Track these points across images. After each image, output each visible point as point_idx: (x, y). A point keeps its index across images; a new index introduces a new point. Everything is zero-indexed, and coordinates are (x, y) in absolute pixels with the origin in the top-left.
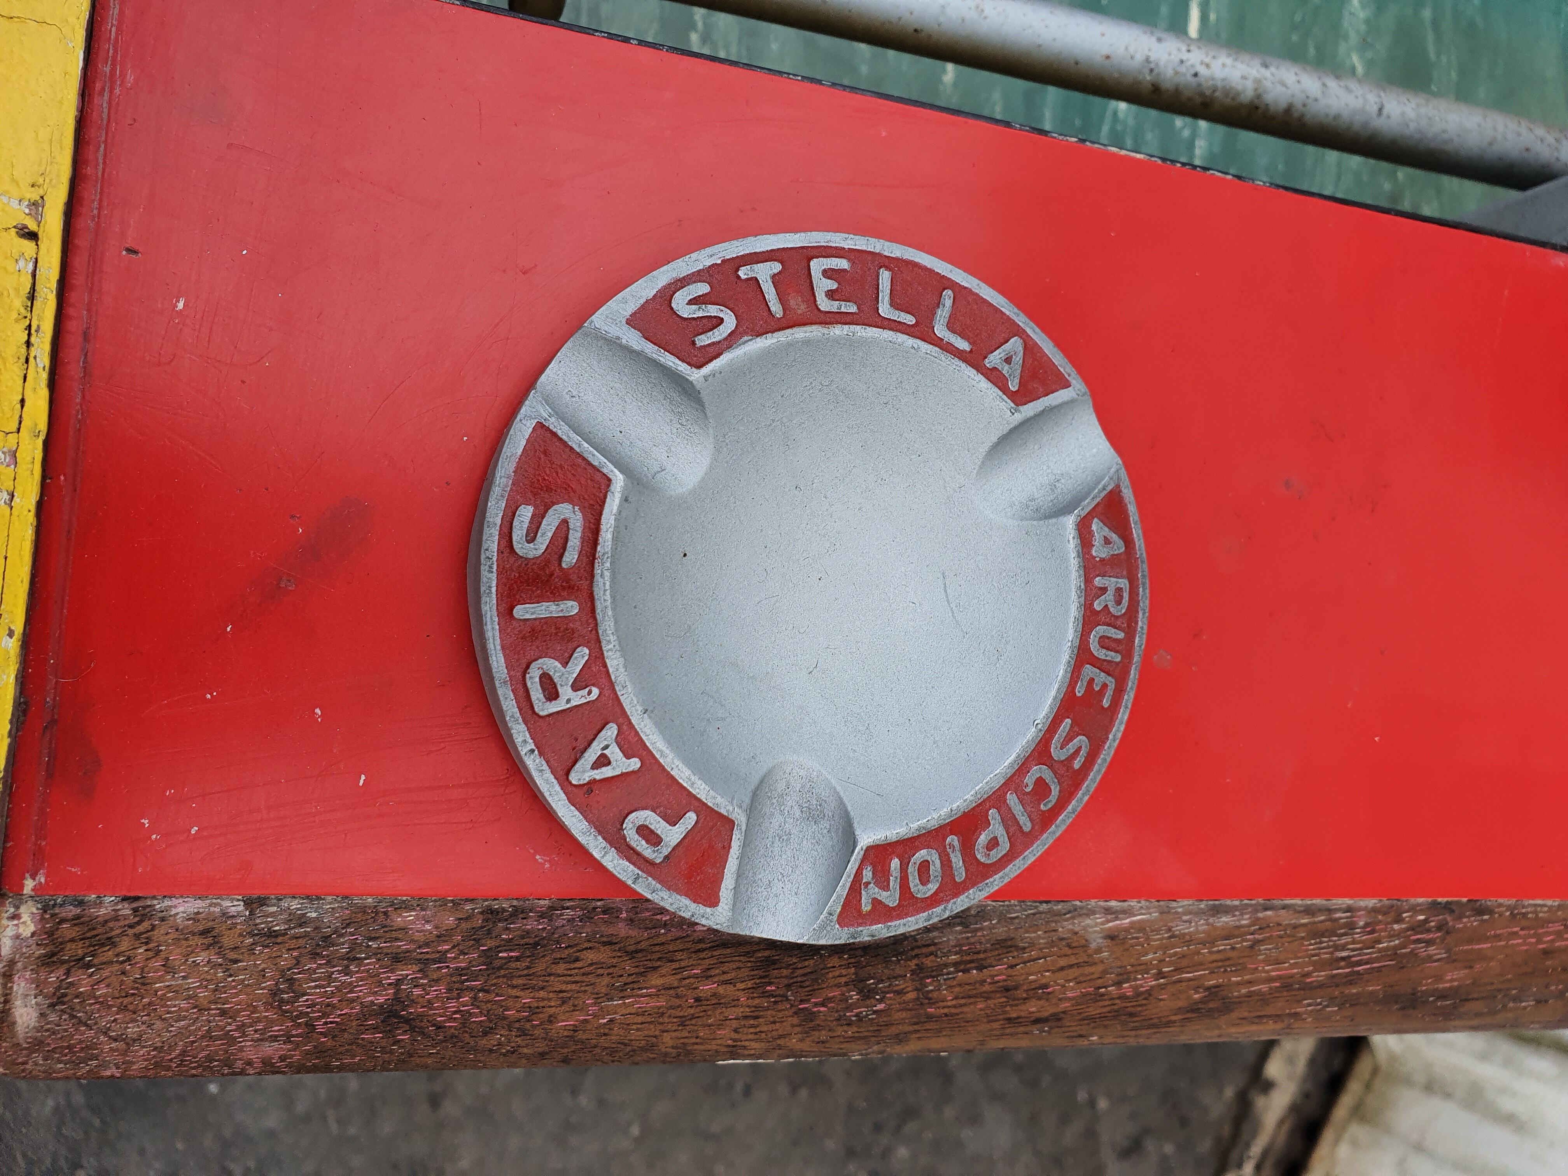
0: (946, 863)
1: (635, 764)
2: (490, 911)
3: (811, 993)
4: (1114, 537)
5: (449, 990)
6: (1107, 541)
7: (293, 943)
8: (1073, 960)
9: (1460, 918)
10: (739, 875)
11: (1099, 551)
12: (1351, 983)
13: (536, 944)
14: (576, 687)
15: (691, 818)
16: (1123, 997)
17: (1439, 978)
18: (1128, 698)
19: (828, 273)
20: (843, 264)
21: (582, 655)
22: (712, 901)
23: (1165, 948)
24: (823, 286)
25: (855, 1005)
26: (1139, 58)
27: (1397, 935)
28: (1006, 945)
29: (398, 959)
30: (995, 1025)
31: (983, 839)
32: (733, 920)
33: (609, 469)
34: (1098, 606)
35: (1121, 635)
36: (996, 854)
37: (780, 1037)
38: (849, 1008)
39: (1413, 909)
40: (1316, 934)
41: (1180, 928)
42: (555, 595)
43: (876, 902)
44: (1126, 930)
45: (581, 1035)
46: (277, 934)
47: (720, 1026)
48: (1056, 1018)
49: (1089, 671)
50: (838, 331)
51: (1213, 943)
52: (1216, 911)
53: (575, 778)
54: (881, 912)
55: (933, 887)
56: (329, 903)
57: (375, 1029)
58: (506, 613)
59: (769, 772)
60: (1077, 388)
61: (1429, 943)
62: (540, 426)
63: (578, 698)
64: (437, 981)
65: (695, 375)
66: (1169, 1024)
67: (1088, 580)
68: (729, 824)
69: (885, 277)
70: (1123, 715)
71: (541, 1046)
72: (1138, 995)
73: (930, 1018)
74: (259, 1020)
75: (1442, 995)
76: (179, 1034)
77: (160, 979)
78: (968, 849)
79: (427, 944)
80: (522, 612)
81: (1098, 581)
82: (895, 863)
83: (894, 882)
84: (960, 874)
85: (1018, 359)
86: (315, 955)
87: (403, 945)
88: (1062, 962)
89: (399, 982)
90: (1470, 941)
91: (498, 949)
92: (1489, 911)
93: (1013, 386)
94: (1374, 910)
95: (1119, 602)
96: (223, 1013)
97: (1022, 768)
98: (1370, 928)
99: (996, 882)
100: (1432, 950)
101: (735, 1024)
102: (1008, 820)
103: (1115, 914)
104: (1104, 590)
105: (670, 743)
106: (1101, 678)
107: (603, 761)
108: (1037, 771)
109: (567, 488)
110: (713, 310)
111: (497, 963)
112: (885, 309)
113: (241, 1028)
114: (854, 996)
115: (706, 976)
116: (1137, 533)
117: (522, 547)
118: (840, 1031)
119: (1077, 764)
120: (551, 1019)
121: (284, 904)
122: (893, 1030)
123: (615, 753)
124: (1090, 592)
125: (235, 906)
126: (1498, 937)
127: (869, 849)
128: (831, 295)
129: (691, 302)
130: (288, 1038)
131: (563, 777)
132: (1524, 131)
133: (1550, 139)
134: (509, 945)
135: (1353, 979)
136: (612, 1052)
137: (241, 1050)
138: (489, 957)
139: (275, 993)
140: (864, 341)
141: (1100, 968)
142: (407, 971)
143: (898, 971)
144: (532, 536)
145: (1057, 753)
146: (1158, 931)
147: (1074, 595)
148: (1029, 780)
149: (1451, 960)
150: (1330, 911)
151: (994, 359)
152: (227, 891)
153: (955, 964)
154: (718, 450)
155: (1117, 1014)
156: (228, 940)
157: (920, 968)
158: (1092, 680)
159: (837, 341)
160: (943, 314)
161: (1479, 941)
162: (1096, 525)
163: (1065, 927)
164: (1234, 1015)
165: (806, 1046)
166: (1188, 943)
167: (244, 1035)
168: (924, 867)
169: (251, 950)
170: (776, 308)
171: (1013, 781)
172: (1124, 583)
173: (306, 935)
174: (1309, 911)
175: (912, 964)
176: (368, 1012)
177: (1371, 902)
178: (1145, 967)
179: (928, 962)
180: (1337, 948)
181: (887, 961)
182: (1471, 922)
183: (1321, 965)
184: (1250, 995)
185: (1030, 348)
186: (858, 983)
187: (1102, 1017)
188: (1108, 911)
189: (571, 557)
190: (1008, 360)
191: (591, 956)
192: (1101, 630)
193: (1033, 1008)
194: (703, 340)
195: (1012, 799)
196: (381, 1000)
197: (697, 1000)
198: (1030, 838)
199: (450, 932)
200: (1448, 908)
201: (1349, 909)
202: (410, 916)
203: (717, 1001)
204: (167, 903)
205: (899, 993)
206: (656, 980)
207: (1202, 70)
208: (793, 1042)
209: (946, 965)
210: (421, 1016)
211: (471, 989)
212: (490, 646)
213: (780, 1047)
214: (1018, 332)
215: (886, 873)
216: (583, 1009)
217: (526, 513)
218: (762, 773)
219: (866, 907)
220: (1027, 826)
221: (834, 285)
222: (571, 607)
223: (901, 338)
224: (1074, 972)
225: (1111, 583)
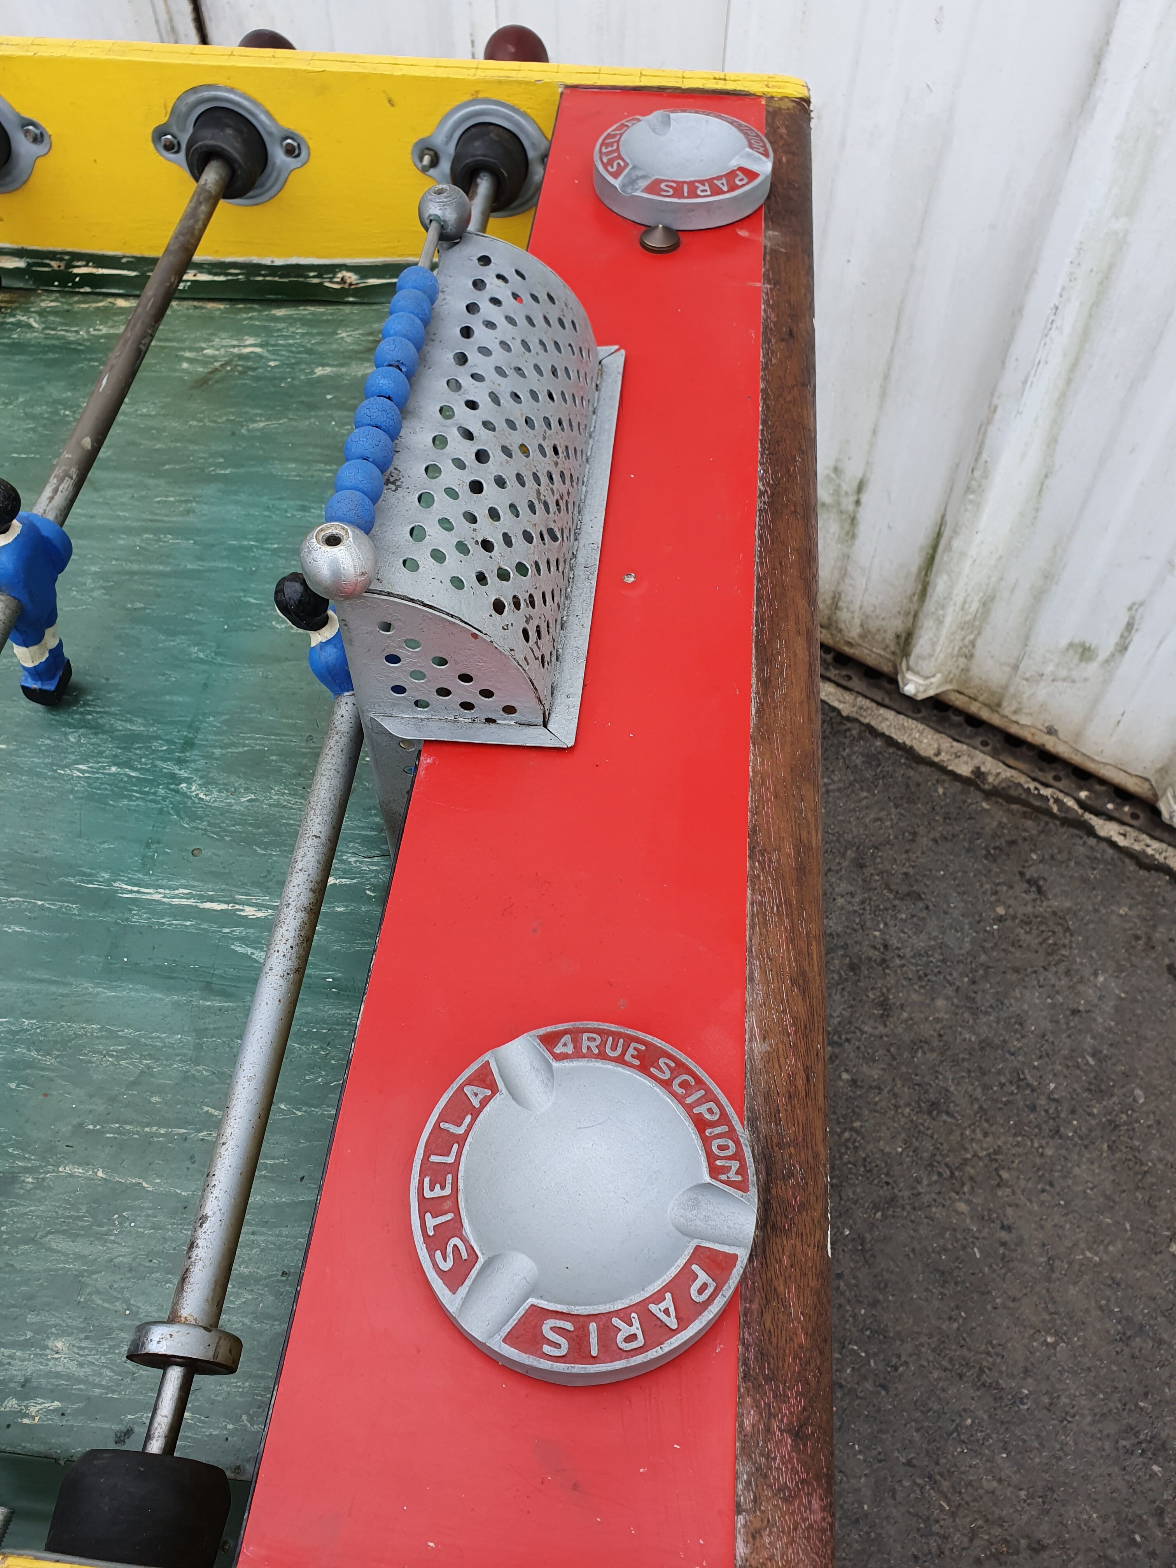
0: (719, 1136)
1: (668, 1295)
2: (744, 1378)
3: (790, 1204)
4: (563, 1040)
5: (785, 1402)
6: (565, 1045)
7: (760, 1488)
8: (776, 1060)
9: (758, 843)
10: (723, 1243)
11: (570, 1049)
12: (790, 905)
13: (762, 1354)
14: (631, 1325)
15: (695, 1267)
16: (796, 1032)
17: (789, 856)
18: (641, 1035)
19: (432, 1189)
20: (427, 1180)
21: (616, 1321)
22: (735, 1257)
23: (771, 1009)
24: (438, 1192)
25: (797, 1180)
26: (281, 982)
27: (766, 878)
28: (767, 1097)
29: (768, 1430)
30: (809, 1103)
31: (708, 1116)
32: (745, 1247)
33: (526, 1305)
34: (596, 1051)
35: (610, 1038)
36: (716, 1109)
37: (813, 1221)
38: (798, 1183)
39: (753, 868)
40: (765, 923)
41: (760, 1000)
42: (587, 1334)
43: (737, 1173)
44: (761, 1030)
45: (810, 1331)
46: (755, 1497)
47: (807, 1255)
48: (806, 1069)
49: (628, 1057)
50: (461, 1185)
51: (768, 981)
52: (752, 980)
53: (674, 1326)
54: (742, 1171)
55: (731, 1143)
56: (739, 1467)
57: (805, 1445)
58: (594, 1360)
59: (675, 1226)
60: (488, 1056)
61: (770, 860)
62: (504, 1341)
63: (636, 1323)
64: (780, 1409)
65: (481, 1260)
66: (811, 1005)
67: (584, 1056)
68: (698, 1248)
69: (434, 1158)
70: (649, 1038)
71: (816, 1353)
72: (794, 1024)
73: (804, 1140)
74: (799, 1509)
75: (798, 853)
76: (806, 1554)
77: (777, 1563)
78: (713, 1125)
79: (761, 1414)
80: (594, 1353)
81: (584, 1051)
82: (718, 1163)
83: (727, 1163)
84: (725, 1129)
85: (476, 1089)
86: (766, 1476)
87: (761, 1427)
88: (777, 1066)
89: (780, 1430)
90: (770, 838)
91: (764, 1374)
92: (754, 826)
93: (488, 1092)
94: (753, 890)
95: (595, 1039)
96: (795, 1529)
97: (674, 1095)
98: (762, 893)
99: (730, 1110)
100: (774, 859)
101: (805, 1247)
102: (699, 1102)
103: (752, 1035)
104: (589, 1048)
105: (659, 1277)
106: (631, 1051)
107: (666, 1312)
108: (676, 1087)
109: (535, 1327)
110: (450, 1249)
111: (771, 1375)
112: (450, 1159)
113: (804, 1520)
114: (792, 1181)
115: (780, 1262)
116: (561, 1027)
117: (563, 1351)
118: (811, 1189)
119: (673, 1065)
120: (801, 1346)
121: (740, 1493)
122: (811, 1160)
123: (663, 1306)
124: (589, 1055)
125: (740, 1520)
126: (768, 822)
127: (711, 1177)
128: (443, 1188)
129: (445, 1261)
130: (809, 1495)
131: (675, 1332)
132: (331, 753)
133: (337, 737)
134: (762, 1368)
135: (788, 903)
136: (820, 1314)
137: (815, 1522)
138: (768, 1380)
139: (785, 1500)
140: (466, 1171)
141: (780, 1045)
142: (775, 1425)
143: (779, 1156)
144: (558, 1346)
145: (667, 1076)
146: (762, 1012)
147: (591, 1064)
148: (680, 1091)
149: (779, 850)
150: (753, 915)
151: (476, 1103)
152: (734, 1524)
153: (777, 1125)
154: (515, 1249)
155: (805, 1036)
156: (758, 1525)
157: (778, 1145)
158: (633, 1056)
159: (465, 1186)
160: (453, 1129)
161: (769, 833)
162: (558, 1050)
163: (759, 1064)
164: (807, 969)
165: (819, 1207)
166: (768, 995)
167: (807, 1519)
168: (721, 1148)
169: (762, 1512)
170: (449, 1216)
171: (680, 1099)
172: (585, 1036)
173: (756, 1481)
174: (753, 927)
175: (776, 1149)
176: (795, 1447)
177: (749, 892)
178: (780, 1020)
179: (775, 1140)
180: (772, 912)
181: (774, 1163)
182: (760, 837)
183: (781, 921)
184: (796, 961)
185: (469, 1082)
186: (785, 1178)
187: (806, 1043)
188: (751, 1040)
189: (569, 1326)
190: (476, 1095)
191: (768, 1324)
192: (608, 1050)
193: (800, 1083)
194: (465, 1255)
195: (689, 1101)
196: (789, 1440)
197: (792, 1266)
198: (708, 1091)
199: (755, 1400)
200: (752, 849)
201: (752, 904)
202: (746, 1422)
203: (792, 1256)
204: (738, 1558)
205: (791, 1156)
206: (781, 1289)
207: (290, 943)
208: (816, 1215)
209: (777, 1130)
210: (798, 1419)
211: (784, 1390)
212: (610, 1369)
213: (819, 1222)
214: (461, 1088)
215: (723, 1167)
216: (796, 1328)
217: (547, 1349)
218: (673, 1229)
219: (739, 1178)
220: (702, 1092)
221: (438, 1186)
222: (593, 1327)
223: (465, 1152)
224: (782, 1059)
225: (585, 1043)
